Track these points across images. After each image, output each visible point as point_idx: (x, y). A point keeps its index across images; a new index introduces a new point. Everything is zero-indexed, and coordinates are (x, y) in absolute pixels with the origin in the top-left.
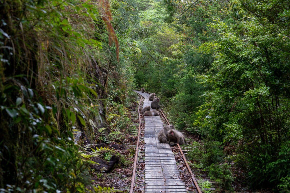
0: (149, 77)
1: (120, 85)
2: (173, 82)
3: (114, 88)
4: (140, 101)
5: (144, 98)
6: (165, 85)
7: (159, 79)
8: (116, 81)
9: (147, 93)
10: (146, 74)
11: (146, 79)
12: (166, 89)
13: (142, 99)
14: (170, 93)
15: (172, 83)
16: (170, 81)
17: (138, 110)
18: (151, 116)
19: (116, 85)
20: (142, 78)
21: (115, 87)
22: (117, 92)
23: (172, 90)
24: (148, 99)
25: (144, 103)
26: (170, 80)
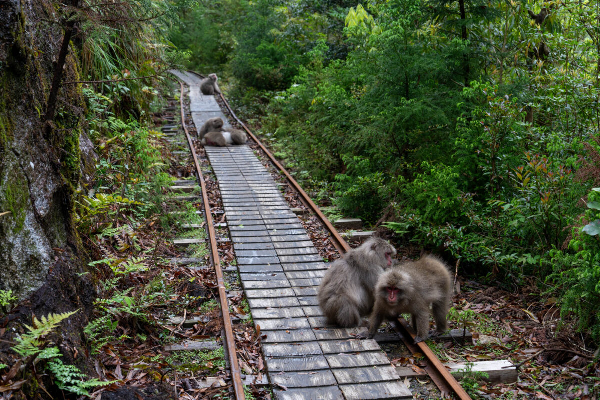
0: (192, 38)
1: (136, 58)
2: (273, 49)
3: (116, 69)
4: (182, 94)
5: (189, 86)
6: (249, 57)
7: (220, 43)
8: (122, 47)
9: (191, 72)
10: (185, 33)
11: (186, 44)
12: (255, 68)
13: (184, 90)
14: (267, 78)
15: (269, 54)
16: (265, 47)
17: (181, 123)
18: (225, 146)
19: (122, 57)
20: (178, 41)
21: (117, 65)
22: (126, 82)
23: (272, 73)
24: (199, 90)
25: (193, 100)
26: (265, 45)
